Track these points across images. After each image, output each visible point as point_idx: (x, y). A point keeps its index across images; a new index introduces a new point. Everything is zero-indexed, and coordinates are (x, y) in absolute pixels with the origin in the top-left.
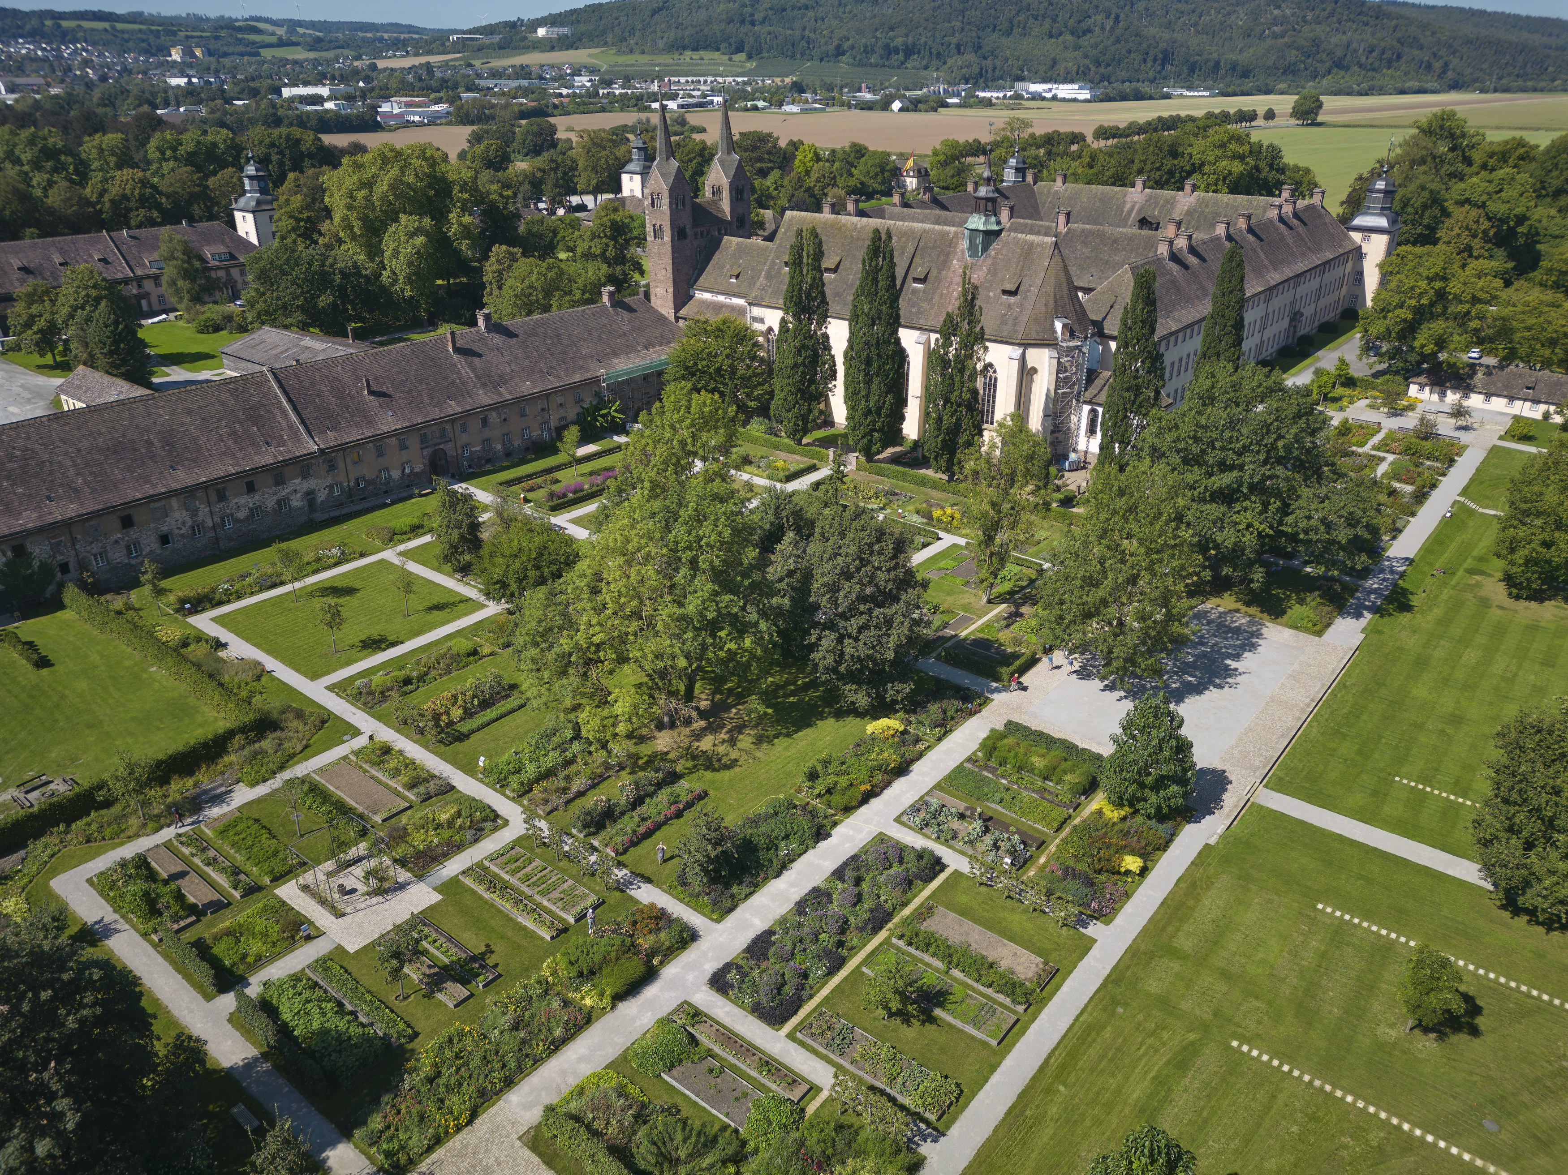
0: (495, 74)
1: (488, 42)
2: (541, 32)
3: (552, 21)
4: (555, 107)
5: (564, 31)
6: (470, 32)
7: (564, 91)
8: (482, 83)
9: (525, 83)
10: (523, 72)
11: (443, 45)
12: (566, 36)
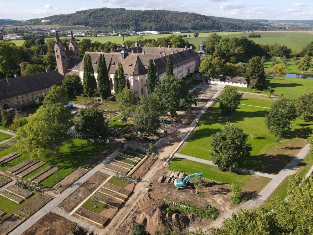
0: (33, 30)
1: (31, 23)
2: (43, 21)
3: (46, 19)
4: (46, 36)
5: (48, 21)
6: (27, 21)
7: (49, 33)
8: (29, 31)
9: (40, 31)
10: (39, 29)
11: (20, 24)
12: (49, 22)
